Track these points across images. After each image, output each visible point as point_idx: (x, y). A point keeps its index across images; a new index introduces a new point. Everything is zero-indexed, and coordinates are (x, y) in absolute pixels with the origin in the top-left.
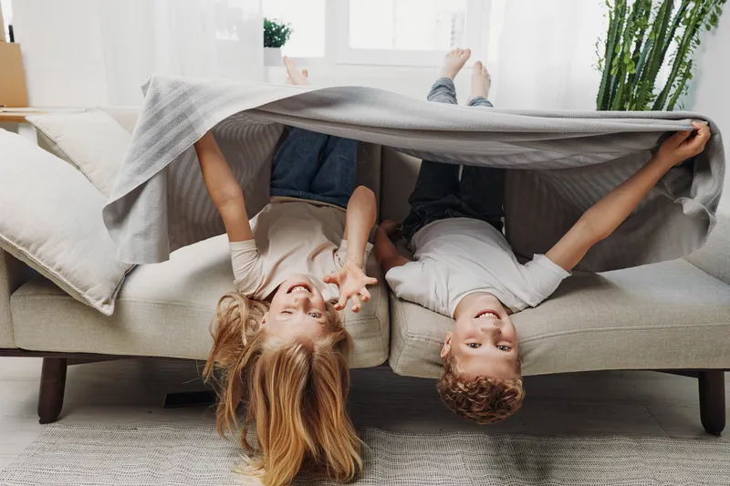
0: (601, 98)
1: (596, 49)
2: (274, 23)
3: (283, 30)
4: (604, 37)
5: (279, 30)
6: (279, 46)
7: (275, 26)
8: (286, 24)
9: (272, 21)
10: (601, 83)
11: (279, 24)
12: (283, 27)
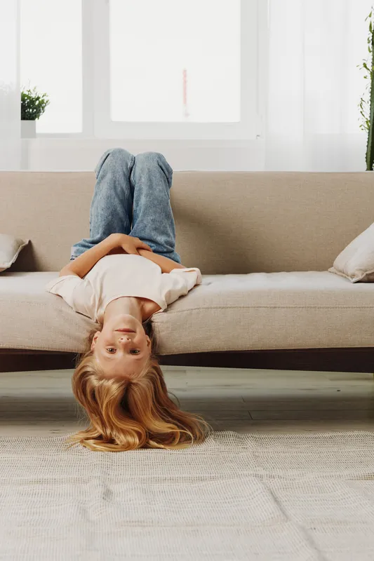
0: (369, 157)
1: (361, 110)
2: (27, 96)
3: (37, 102)
4: (367, 97)
5: (32, 102)
6: (33, 119)
7: (29, 98)
8: (40, 96)
9: (27, 93)
10: (368, 142)
11: (33, 96)
12: (38, 98)
